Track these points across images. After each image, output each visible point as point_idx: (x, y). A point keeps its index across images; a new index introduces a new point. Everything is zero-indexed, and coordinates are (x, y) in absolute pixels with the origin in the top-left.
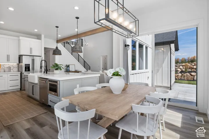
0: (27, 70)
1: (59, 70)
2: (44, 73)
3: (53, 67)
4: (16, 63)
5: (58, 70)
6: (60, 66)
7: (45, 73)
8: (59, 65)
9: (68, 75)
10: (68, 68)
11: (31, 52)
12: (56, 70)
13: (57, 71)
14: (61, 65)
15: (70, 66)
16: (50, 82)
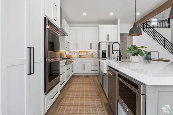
0: (104, 56)
1: (139, 55)
2: (117, 60)
3: (128, 51)
4: (97, 50)
5: (137, 55)
6: (141, 49)
7: (119, 60)
8: (139, 47)
9: (148, 64)
10: (149, 56)
11: (108, 38)
12: (134, 55)
13: (135, 57)
14: (142, 47)
15: (152, 53)
16: (121, 79)
